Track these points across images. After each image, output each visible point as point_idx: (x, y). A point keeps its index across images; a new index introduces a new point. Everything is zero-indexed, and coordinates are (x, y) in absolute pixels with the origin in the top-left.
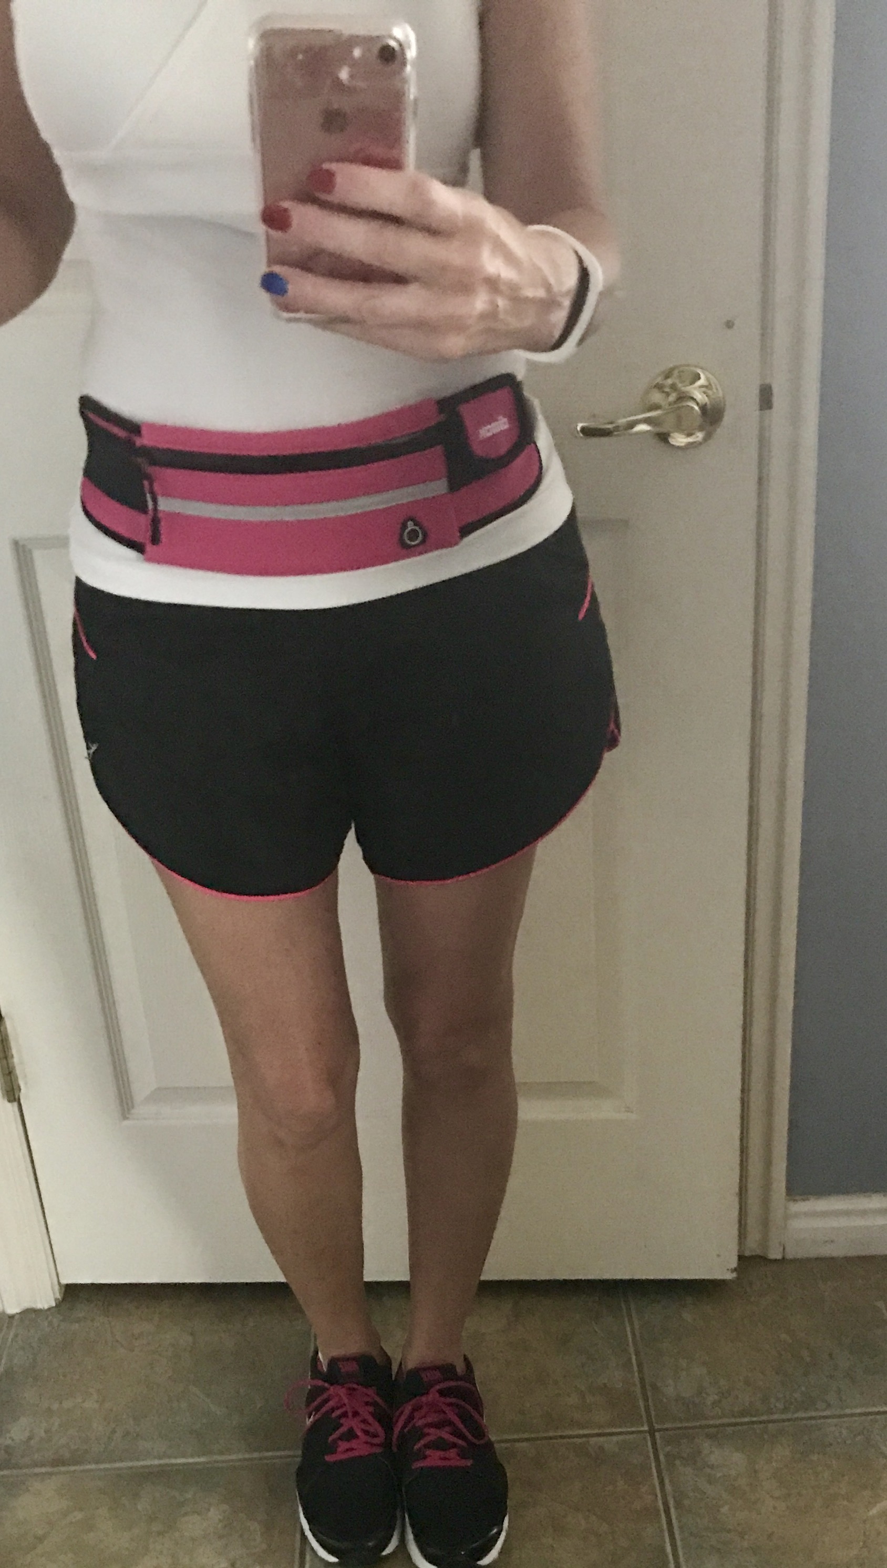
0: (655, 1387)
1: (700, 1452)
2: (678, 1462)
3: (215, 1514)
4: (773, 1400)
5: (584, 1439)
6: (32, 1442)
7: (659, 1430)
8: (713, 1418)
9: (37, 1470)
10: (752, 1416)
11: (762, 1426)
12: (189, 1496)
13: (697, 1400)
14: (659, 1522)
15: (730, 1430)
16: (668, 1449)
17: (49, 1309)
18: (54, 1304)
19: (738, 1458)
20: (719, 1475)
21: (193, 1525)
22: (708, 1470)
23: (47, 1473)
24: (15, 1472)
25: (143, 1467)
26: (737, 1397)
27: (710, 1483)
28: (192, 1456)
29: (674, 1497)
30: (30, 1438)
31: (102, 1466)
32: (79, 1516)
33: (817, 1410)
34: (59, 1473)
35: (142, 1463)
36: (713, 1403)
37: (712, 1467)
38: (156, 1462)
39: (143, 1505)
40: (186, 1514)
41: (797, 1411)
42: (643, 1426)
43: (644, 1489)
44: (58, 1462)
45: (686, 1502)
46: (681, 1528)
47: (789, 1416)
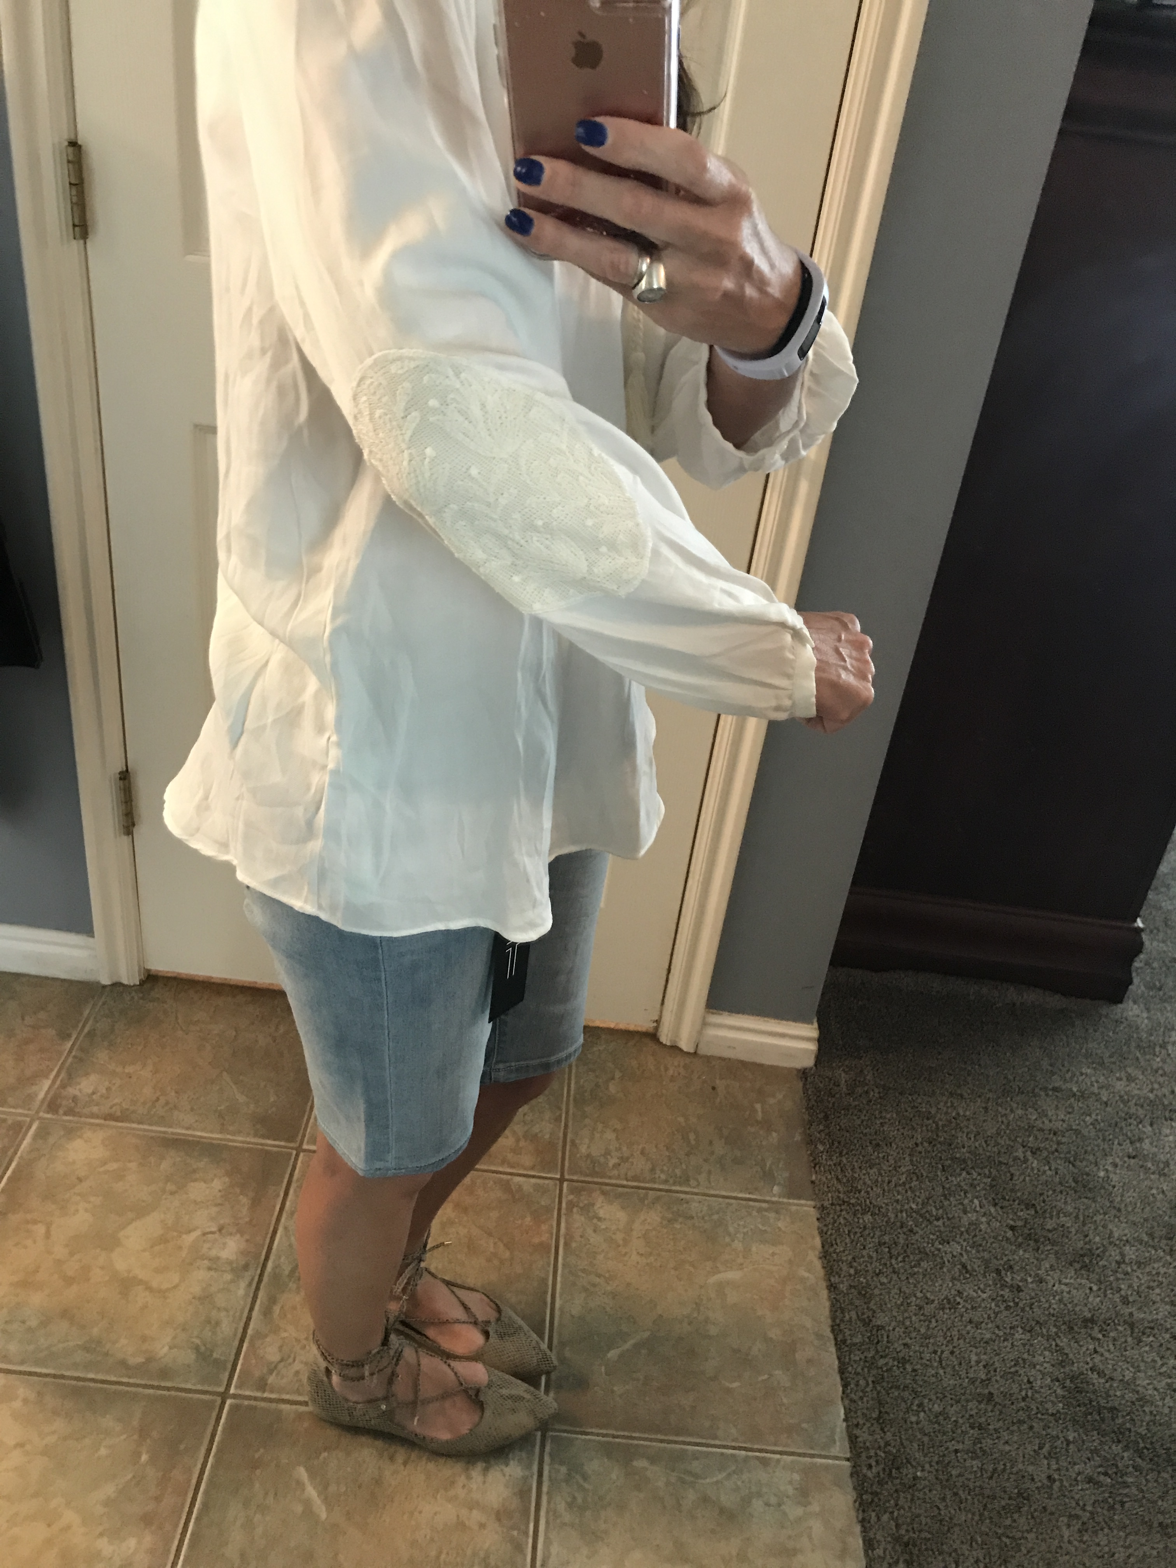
0: (573, 1142)
1: (593, 1205)
2: (575, 1210)
3: (218, 1184)
4: (658, 1172)
5: (509, 1177)
6: (94, 1097)
7: (567, 1180)
8: (610, 1178)
9: (92, 1121)
10: (640, 1181)
11: (644, 1191)
12: (201, 1165)
13: (602, 1160)
14: (549, 1257)
15: (620, 1189)
16: (571, 1197)
17: (134, 986)
18: (138, 983)
19: (622, 1216)
20: (603, 1227)
21: (198, 1190)
22: (595, 1221)
23: (97, 1125)
24: (76, 1119)
25: (172, 1133)
26: (632, 1163)
27: (595, 1231)
28: (211, 1132)
29: (565, 1238)
30: (94, 1093)
31: (141, 1126)
32: (113, 1166)
33: (689, 1186)
34: (108, 1126)
35: (170, 1130)
36: (614, 1166)
37: (599, 1219)
38: (184, 1132)
39: (165, 1165)
40: (195, 1180)
41: (674, 1184)
42: (556, 1173)
43: (544, 1227)
44: (110, 1117)
45: (574, 1245)
46: (563, 1265)
47: (666, 1187)
